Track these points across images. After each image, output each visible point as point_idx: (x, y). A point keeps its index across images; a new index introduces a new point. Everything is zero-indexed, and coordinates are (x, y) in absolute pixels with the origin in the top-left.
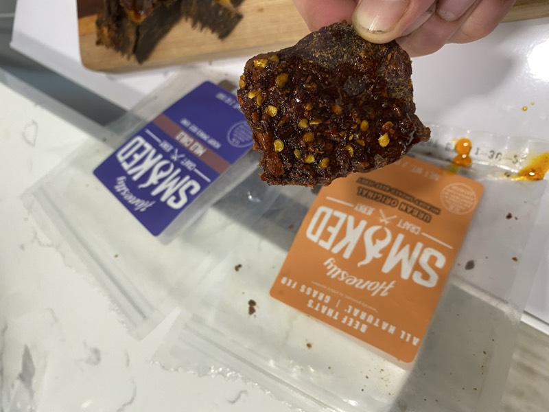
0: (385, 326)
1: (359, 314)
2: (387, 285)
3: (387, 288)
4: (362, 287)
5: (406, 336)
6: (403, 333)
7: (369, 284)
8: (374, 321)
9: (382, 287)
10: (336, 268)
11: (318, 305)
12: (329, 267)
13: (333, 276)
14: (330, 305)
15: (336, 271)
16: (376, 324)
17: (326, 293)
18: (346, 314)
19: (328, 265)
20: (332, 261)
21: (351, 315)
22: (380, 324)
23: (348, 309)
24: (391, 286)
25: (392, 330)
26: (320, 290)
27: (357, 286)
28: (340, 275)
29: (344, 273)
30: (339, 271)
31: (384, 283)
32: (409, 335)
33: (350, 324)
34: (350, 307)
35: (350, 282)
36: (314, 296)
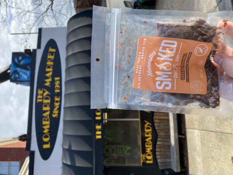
0: (140, 78)
1: (140, 69)
2: (151, 74)
3: (150, 75)
4: (148, 67)
5: (139, 84)
6: (140, 83)
7: (150, 69)
8: (140, 74)
9: (150, 73)
10: (152, 56)
11: (140, 56)
12: (152, 54)
13: (149, 57)
14: (141, 60)
15: (151, 57)
16: (139, 75)
17: (144, 57)
18: (139, 65)
19: (153, 53)
20: (155, 54)
21: (139, 67)
22: (140, 76)
23: (141, 65)
24: (152, 76)
25: (139, 80)
26: (144, 54)
27: (148, 65)
28: (150, 58)
29: (151, 60)
30: (152, 58)
31: (152, 74)
32: (140, 85)
33: (137, 68)
34: (141, 66)
35: (149, 63)
36: (142, 53)
